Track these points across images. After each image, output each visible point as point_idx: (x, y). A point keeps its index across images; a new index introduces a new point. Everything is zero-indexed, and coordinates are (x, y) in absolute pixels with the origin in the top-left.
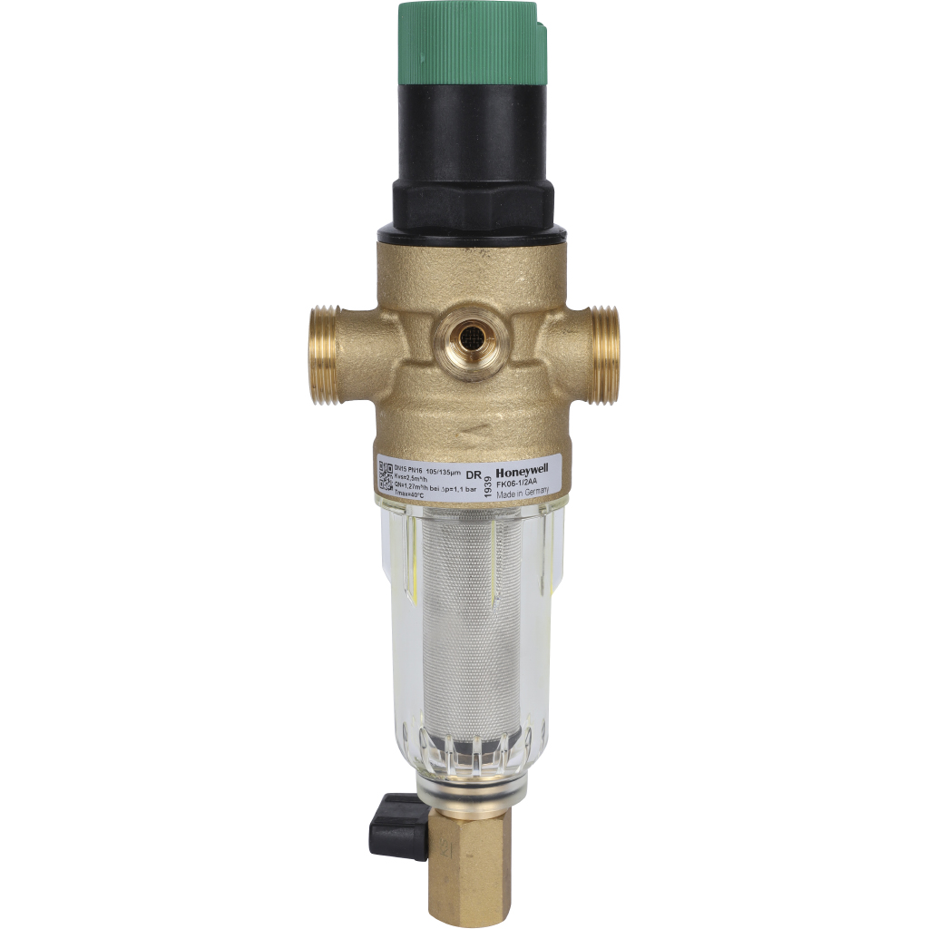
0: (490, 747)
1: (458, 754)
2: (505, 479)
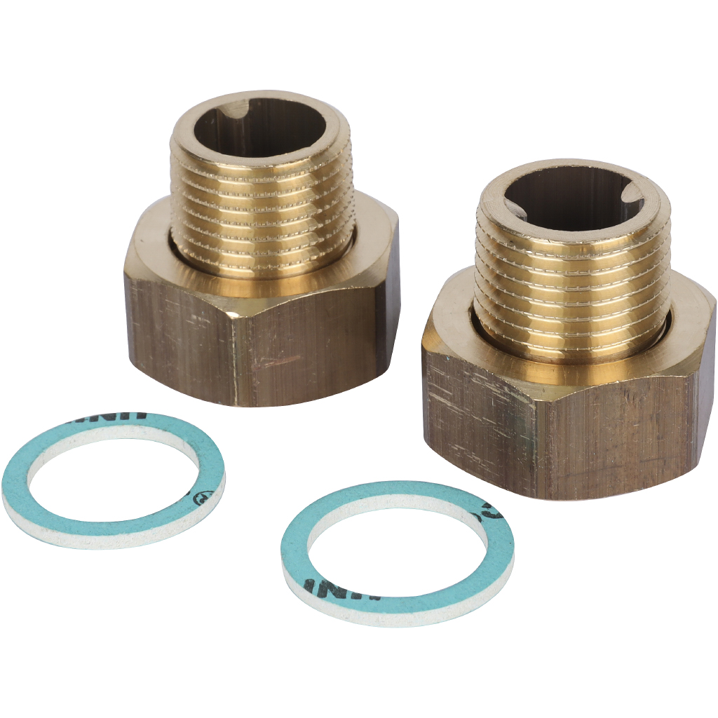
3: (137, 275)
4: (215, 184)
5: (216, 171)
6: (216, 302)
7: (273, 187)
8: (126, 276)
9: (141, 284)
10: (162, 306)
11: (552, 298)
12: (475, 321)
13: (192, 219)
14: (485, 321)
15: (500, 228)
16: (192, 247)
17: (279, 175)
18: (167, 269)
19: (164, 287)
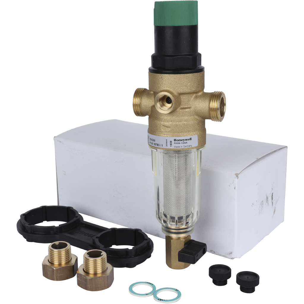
0: (180, 218)
1: (171, 220)
2: (176, 142)
3: (44, 264)
4: (54, 253)
5: (53, 251)
6: (53, 267)
7: (61, 253)
8: (42, 264)
9: (44, 265)
10: (46, 268)
11: (92, 268)
12: (83, 270)
13: (51, 257)
14: (85, 270)
15: (86, 258)
16: (51, 261)
17: (61, 251)
18: (48, 264)
19: (47, 266)
